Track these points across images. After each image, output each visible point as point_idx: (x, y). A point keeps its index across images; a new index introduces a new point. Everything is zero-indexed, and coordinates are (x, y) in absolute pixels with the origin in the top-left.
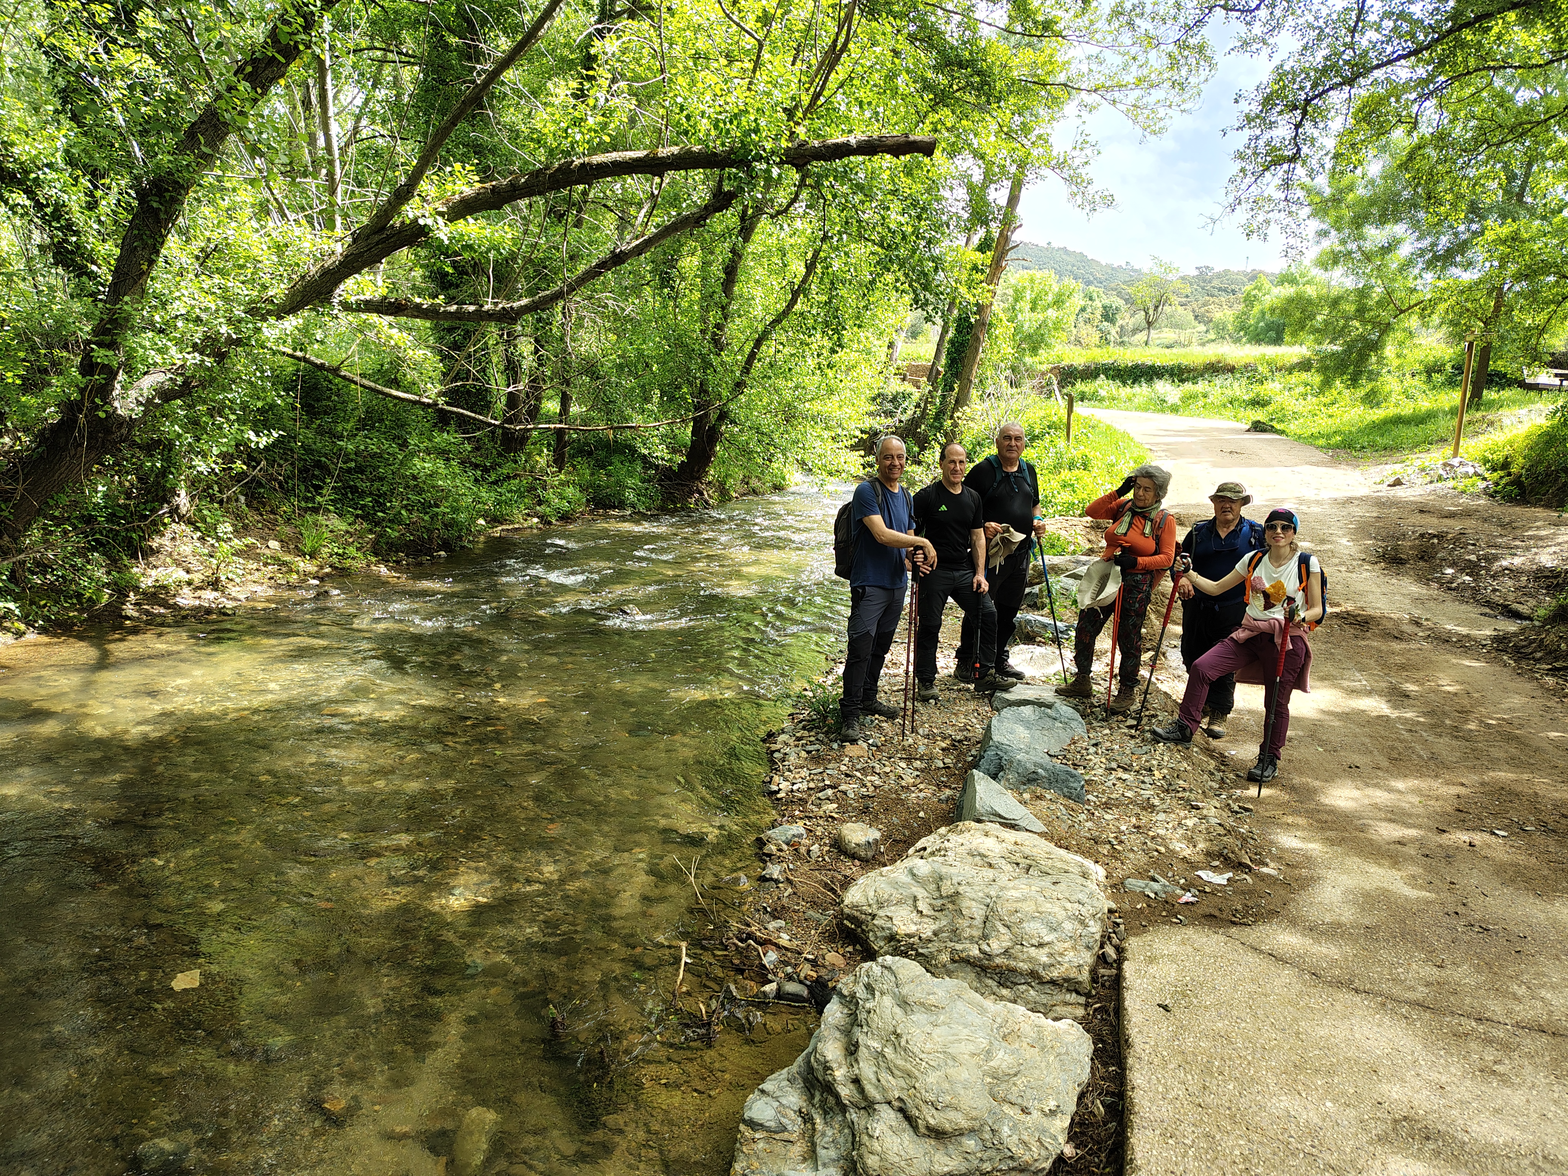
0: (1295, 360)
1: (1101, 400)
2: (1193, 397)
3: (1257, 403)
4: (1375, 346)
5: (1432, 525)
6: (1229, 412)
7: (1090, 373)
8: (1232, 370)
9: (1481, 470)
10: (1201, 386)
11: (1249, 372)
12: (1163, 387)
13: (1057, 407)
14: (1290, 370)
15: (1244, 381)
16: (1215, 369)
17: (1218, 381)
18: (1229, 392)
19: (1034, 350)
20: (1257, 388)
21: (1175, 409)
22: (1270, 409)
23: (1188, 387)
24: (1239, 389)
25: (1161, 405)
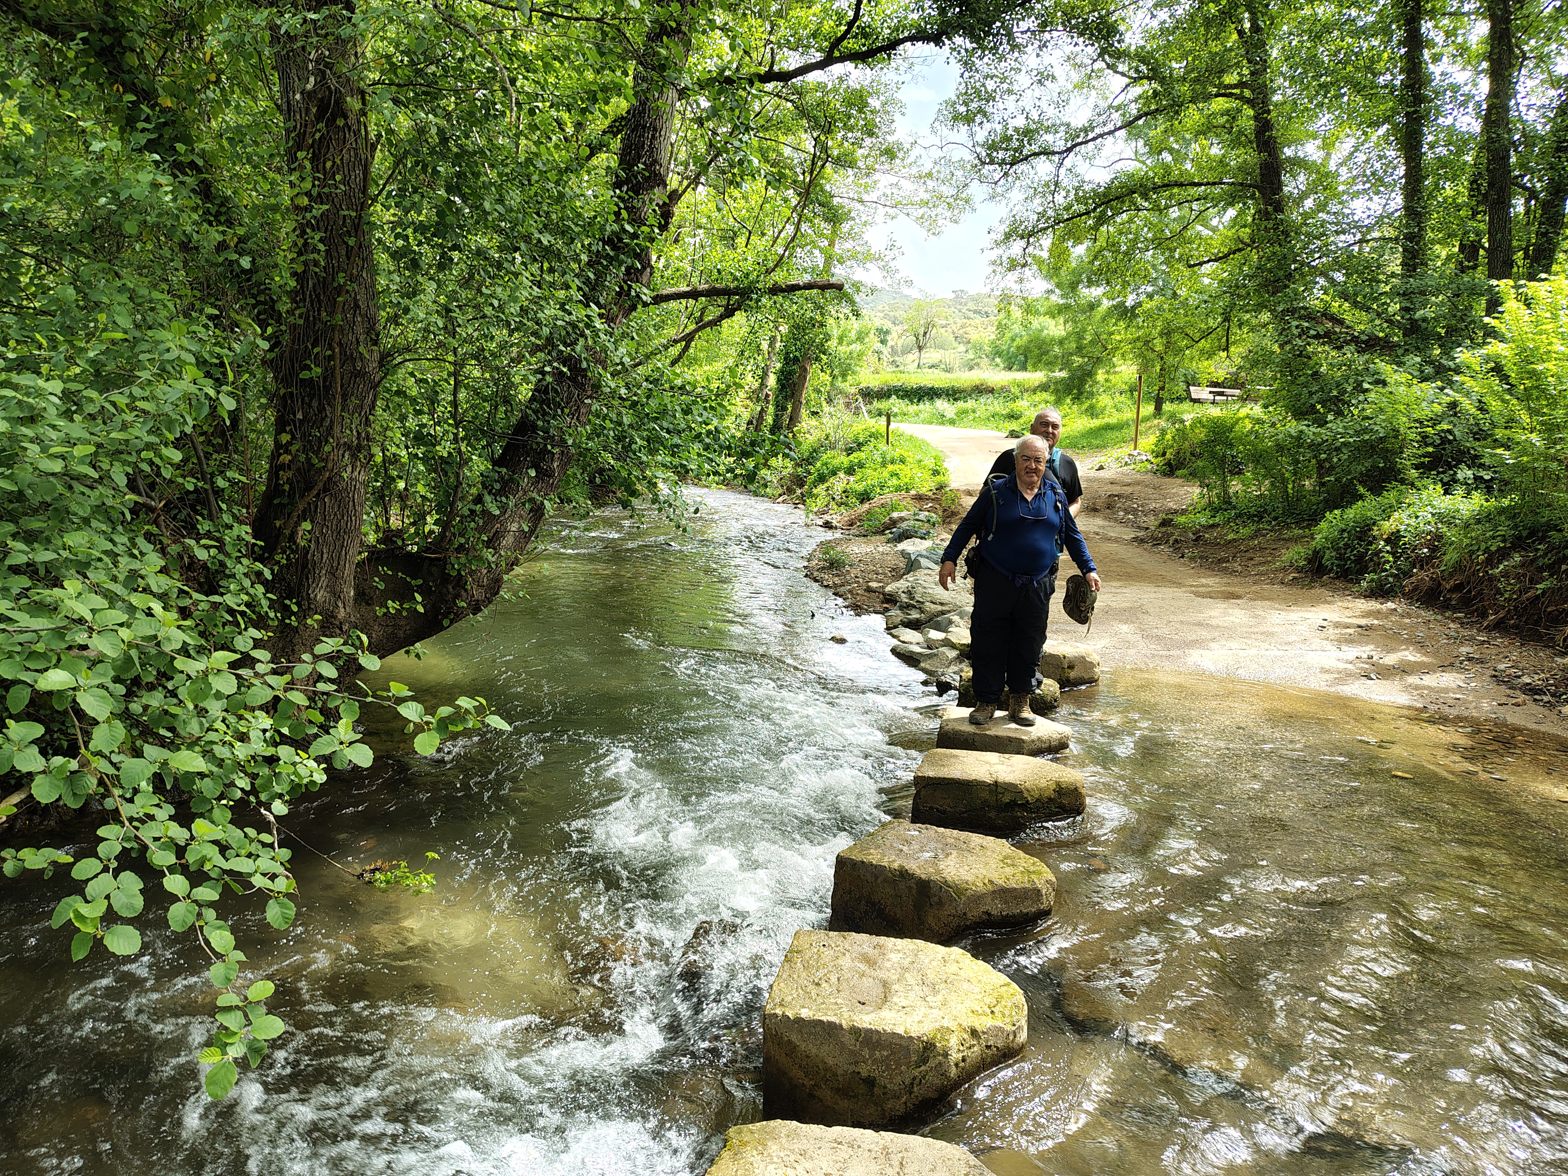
0: (1037, 384)
2: (965, 412)
3: (1013, 416)
4: (1090, 374)
5: (1116, 490)
6: (992, 424)
7: (884, 394)
8: (992, 391)
9: (1150, 457)
10: (970, 404)
11: (1005, 392)
12: (941, 404)
14: (1034, 391)
15: (1001, 400)
16: (981, 390)
17: (982, 400)
18: (991, 408)
19: (844, 377)
20: (1011, 405)
21: (952, 422)
22: (1021, 421)
23: (960, 404)
24: (997, 406)
25: (942, 419)
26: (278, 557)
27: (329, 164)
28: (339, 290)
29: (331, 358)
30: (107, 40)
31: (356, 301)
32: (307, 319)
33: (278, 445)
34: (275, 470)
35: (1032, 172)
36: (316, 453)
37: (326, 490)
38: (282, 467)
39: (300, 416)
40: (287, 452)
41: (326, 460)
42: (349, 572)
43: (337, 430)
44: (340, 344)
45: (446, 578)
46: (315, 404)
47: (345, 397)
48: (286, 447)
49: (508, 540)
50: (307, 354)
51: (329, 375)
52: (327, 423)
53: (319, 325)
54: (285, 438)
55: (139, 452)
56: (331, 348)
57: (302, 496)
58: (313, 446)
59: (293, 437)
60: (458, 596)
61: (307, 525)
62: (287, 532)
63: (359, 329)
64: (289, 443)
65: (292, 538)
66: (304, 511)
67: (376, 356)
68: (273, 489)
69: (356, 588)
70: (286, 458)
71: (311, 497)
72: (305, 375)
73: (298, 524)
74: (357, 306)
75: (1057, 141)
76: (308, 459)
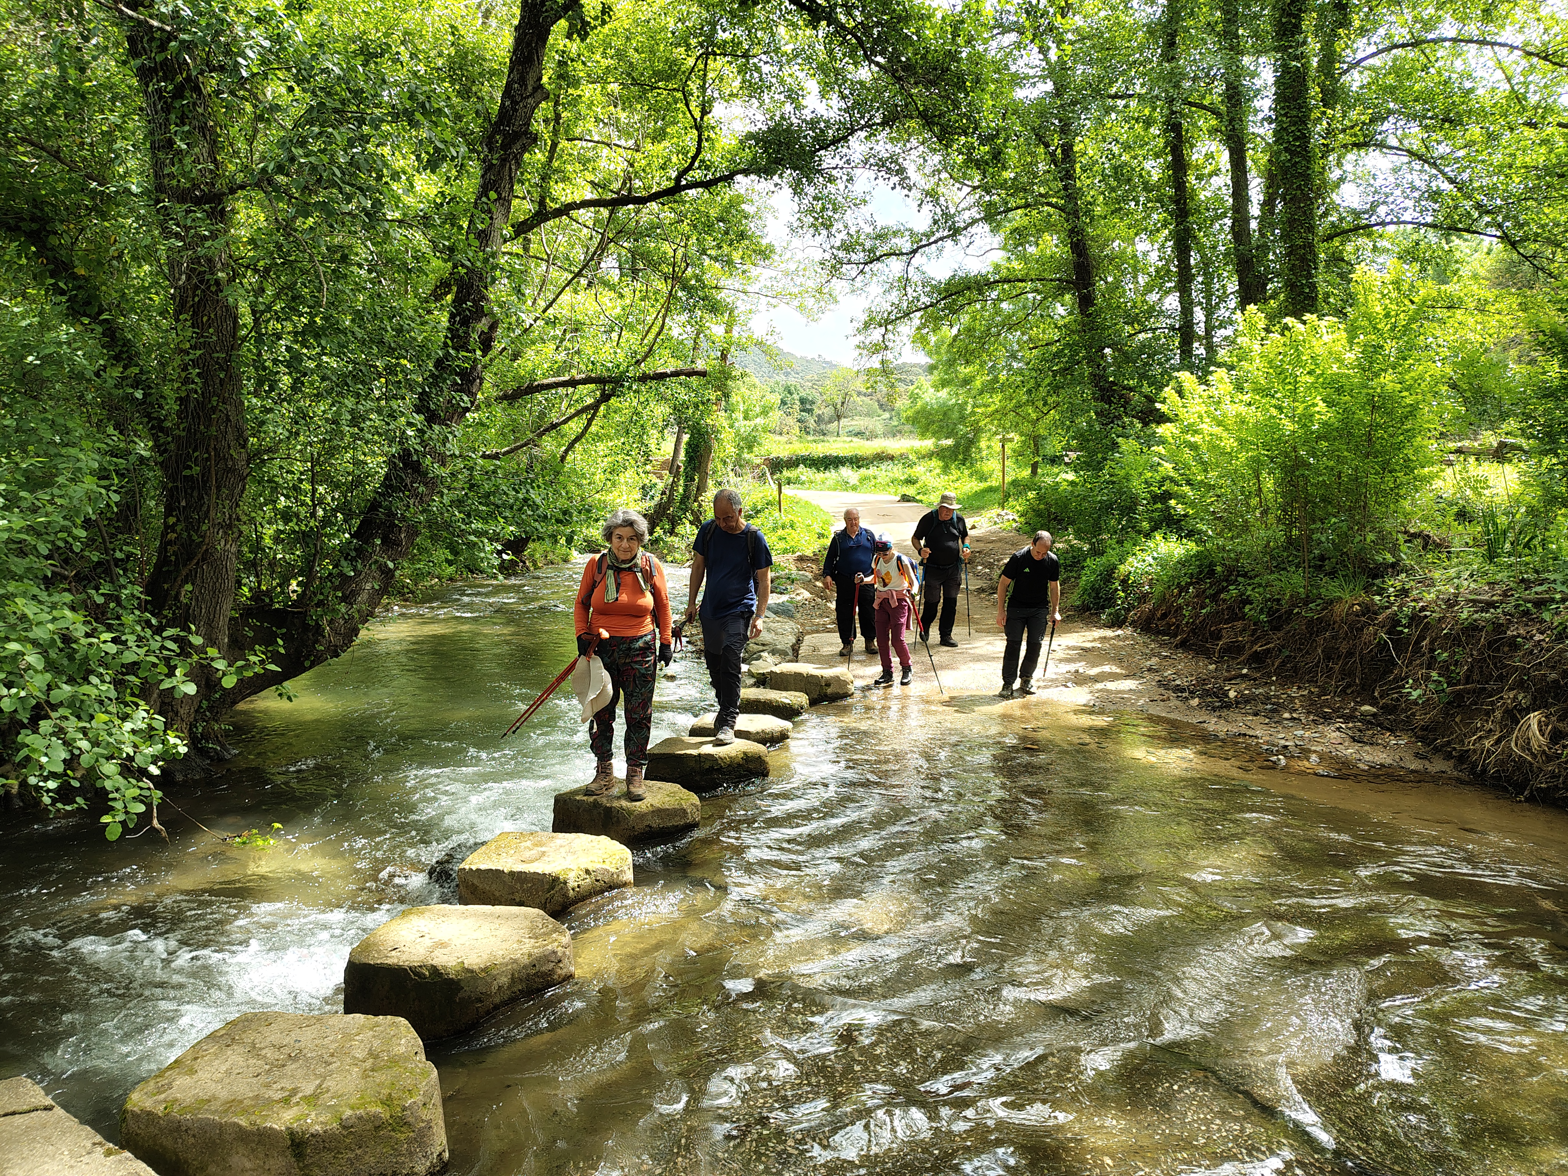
0: (927, 451)
1: (803, 483)
2: (866, 478)
3: (910, 482)
4: (974, 442)
6: (892, 489)
7: (793, 463)
8: (892, 458)
9: (1016, 517)
10: (872, 471)
11: (902, 459)
12: (846, 472)
13: (770, 490)
14: (928, 458)
15: (900, 466)
16: (881, 458)
17: (883, 467)
18: (890, 474)
19: (750, 448)
20: (908, 471)
21: (854, 488)
22: (918, 485)
23: (863, 471)
24: (897, 471)
25: (845, 485)
26: (165, 612)
27: (205, 319)
28: (214, 409)
29: (208, 459)
30: (35, 226)
31: (227, 416)
32: (189, 430)
33: (166, 526)
34: (165, 545)
35: (887, 270)
36: (196, 531)
37: (204, 560)
38: (170, 543)
39: (183, 503)
40: (174, 531)
41: (203, 537)
42: (223, 622)
43: (212, 514)
44: (215, 449)
45: (306, 627)
46: (195, 494)
47: (218, 488)
48: (172, 528)
49: (363, 597)
50: (189, 457)
51: (205, 473)
52: (205, 508)
53: (198, 435)
54: (172, 520)
55: (56, 533)
56: (207, 452)
57: (185, 565)
58: (193, 526)
59: (178, 520)
60: (317, 641)
61: (189, 587)
62: (173, 593)
63: (230, 437)
64: (174, 524)
65: (177, 597)
66: (187, 576)
67: (244, 456)
68: (163, 561)
69: (230, 636)
70: (172, 536)
71: (192, 565)
72: (187, 472)
73: (181, 586)
74: (228, 420)
75: (905, 245)
76: (190, 536)
